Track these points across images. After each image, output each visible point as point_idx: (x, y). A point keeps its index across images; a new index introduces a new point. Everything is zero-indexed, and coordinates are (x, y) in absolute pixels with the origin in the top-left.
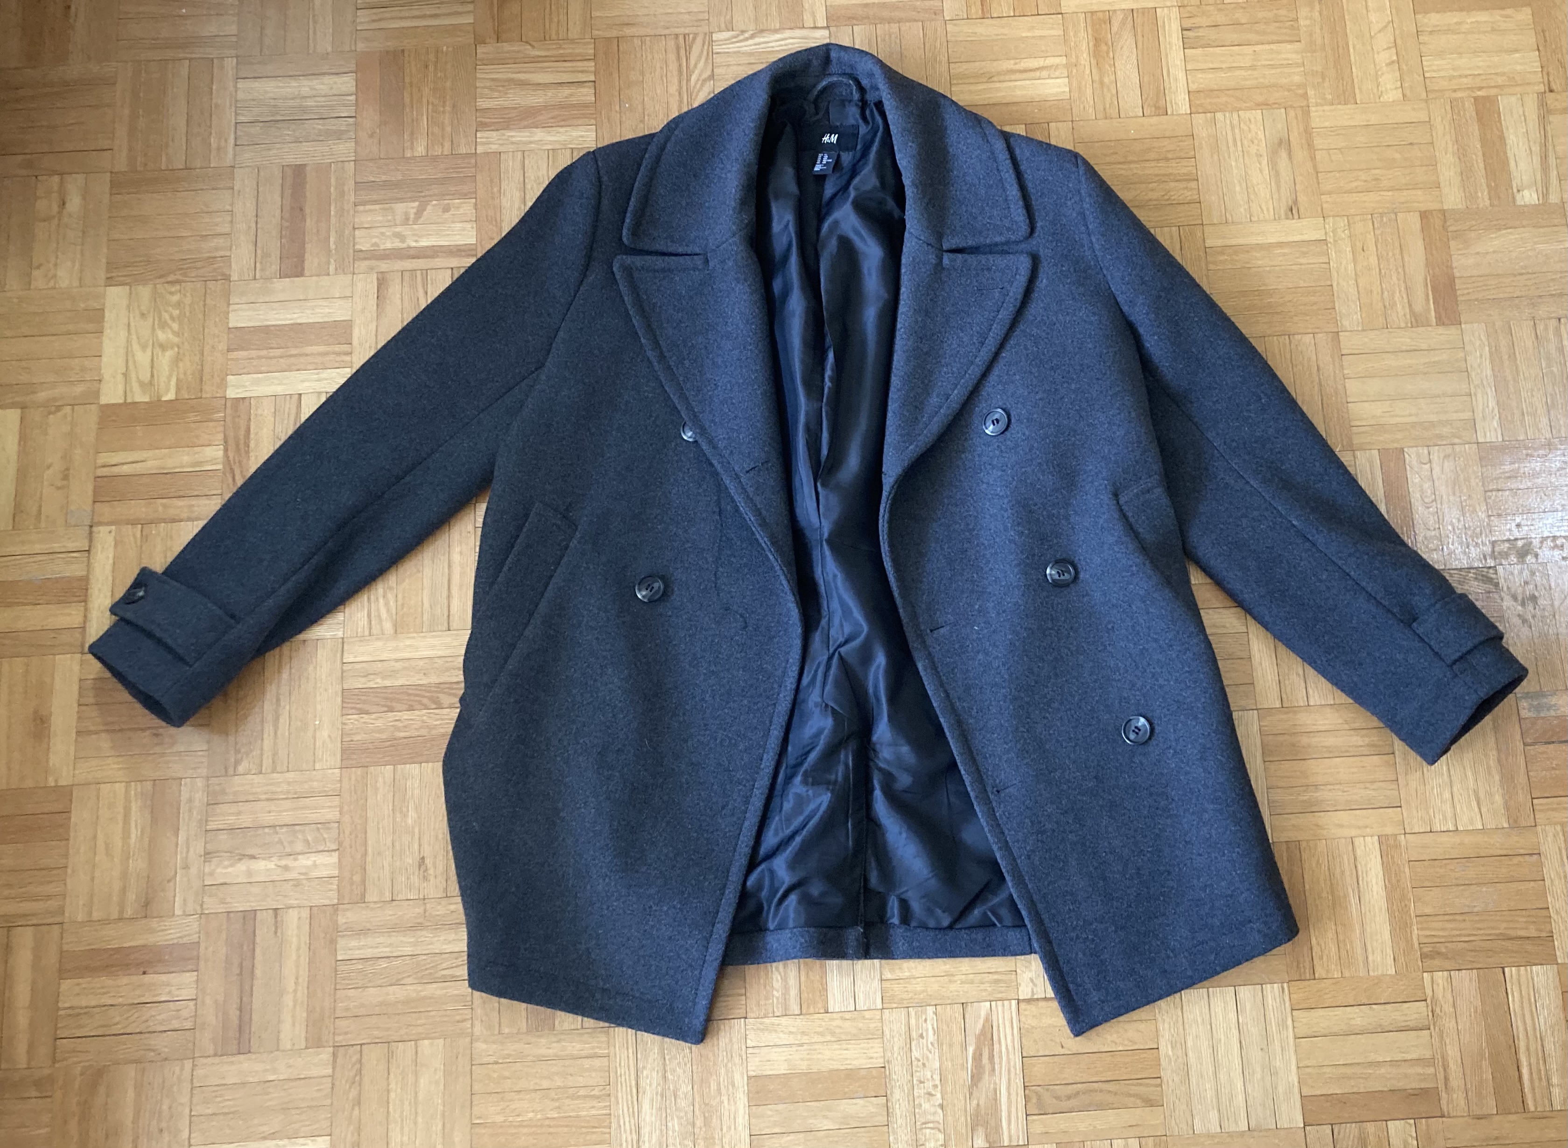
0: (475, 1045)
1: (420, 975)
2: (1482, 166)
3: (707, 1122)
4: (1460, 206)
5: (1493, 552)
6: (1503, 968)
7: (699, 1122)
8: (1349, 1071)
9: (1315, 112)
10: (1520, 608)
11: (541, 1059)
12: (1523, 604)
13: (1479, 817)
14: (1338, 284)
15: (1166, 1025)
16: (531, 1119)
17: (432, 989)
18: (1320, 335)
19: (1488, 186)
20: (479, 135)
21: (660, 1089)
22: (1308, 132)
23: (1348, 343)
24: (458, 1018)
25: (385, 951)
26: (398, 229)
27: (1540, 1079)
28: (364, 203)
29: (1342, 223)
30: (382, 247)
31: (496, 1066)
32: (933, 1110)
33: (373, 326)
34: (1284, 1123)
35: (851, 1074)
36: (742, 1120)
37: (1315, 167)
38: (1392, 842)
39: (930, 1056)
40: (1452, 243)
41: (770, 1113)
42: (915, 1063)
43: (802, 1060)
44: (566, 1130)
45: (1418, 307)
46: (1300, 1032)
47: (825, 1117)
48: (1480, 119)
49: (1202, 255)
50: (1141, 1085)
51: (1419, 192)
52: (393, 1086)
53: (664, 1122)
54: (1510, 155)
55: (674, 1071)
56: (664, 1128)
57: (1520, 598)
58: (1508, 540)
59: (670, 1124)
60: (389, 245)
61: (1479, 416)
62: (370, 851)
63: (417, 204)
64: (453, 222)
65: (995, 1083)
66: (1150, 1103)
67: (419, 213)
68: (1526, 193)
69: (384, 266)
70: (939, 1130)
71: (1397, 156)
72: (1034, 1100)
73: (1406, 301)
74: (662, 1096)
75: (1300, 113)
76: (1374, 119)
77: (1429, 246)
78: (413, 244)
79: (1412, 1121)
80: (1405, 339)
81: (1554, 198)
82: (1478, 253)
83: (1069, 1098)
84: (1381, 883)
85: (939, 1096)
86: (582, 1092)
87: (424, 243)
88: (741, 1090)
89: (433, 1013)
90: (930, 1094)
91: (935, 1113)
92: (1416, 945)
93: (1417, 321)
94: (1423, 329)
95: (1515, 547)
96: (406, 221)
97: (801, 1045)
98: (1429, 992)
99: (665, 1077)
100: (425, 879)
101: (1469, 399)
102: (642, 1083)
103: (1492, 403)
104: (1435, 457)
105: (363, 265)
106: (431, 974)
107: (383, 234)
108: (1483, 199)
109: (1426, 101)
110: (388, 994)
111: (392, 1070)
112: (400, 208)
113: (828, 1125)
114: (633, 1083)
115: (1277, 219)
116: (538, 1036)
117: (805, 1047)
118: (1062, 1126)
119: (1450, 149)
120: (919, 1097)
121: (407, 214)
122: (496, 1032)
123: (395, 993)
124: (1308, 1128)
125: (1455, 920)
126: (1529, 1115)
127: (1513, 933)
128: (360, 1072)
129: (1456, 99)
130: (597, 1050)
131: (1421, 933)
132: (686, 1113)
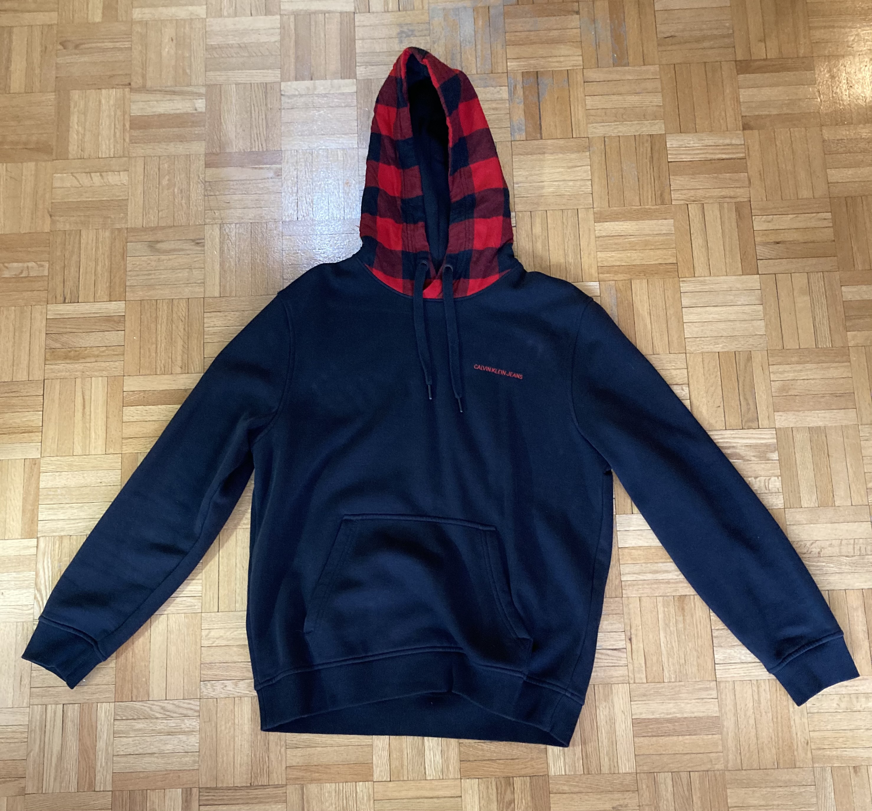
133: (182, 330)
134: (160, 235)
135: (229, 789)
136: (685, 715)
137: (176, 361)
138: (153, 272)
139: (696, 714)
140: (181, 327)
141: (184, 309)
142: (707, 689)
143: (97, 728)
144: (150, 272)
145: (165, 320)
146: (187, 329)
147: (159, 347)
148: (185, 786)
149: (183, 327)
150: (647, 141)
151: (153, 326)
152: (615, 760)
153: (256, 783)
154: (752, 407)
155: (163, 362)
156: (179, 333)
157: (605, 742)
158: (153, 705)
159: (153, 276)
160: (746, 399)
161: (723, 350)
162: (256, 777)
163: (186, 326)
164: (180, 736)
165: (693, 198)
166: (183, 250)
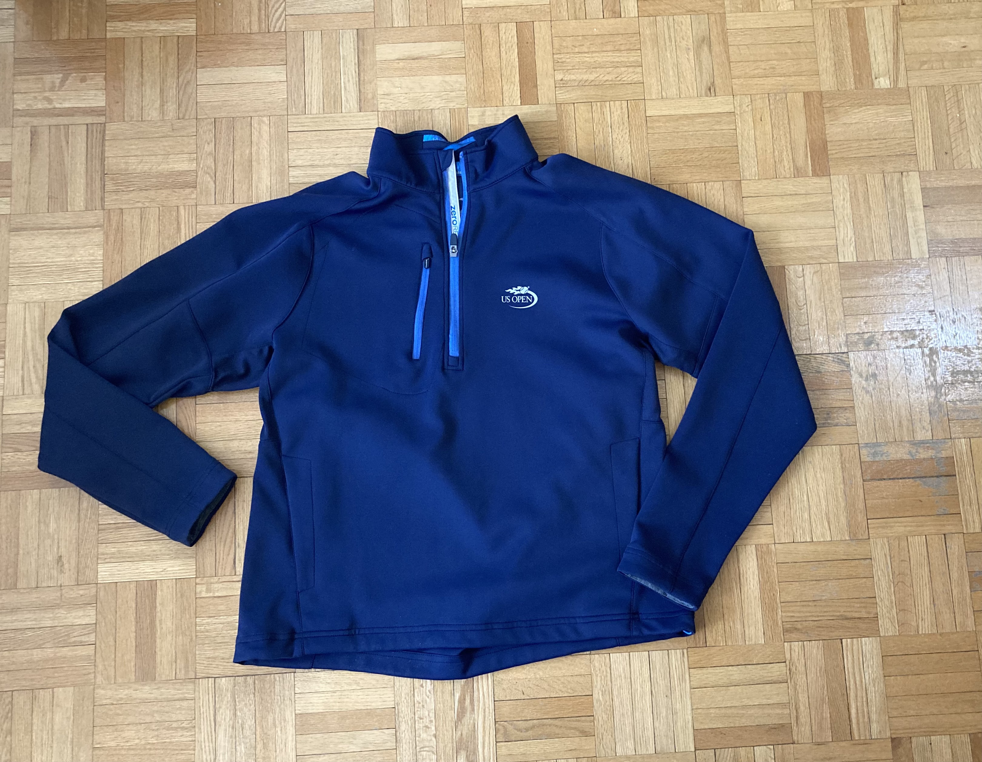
0: (96, 691)
1: (56, 641)
2: (850, 59)
3: (265, 746)
4: (833, 89)
5: (847, 342)
6: (841, 639)
7: (260, 746)
8: (729, 711)
9: (730, 17)
10: (864, 382)
11: (144, 701)
12: (867, 379)
13: (828, 532)
14: (742, 145)
15: (599, 679)
16: (136, 744)
17: (65, 651)
18: (728, 182)
19: (855, 75)
20: (108, 24)
21: (231, 723)
22: (724, 32)
23: (748, 188)
24: (84, 672)
25: (29, 624)
26: (47, 94)
27: (864, 716)
28: (20, 74)
29: (747, 100)
30: (35, 107)
31: (112, 707)
32: (429, 738)
33: (27, 167)
34: (681, 748)
35: (370, 713)
36: (291, 744)
37: (728, 58)
38: (765, 549)
39: (428, 700)
40: (826, 116)
41: (310, 740)
42: (417, 705)
43: (335, 702)
44: (162, 752)
45: (800, 162)
46: (695, 684)
47: (351, 743)
48: (850, 25)
49: (644, 122)
50: (579, 721)
51: (803, 78)
52: (35, 721)
53: (234, 746)
54: (871, 51)
55: (241, 710)
56: (234, 750)
57: (864, 375)
58: (858, 333)
59: (238, 748)
60: (40, 106)
61: (840, 243)
62: (21, 552)
63: (61, 75)
64: (89, 90)
65: (474, 719)
66: (585, 734)
67: (63, 82)
68: (882, 79)
69: (35, 121)
70: (433, 752)
71: (789, 51)
72: (502, 731)
73: (791, 158)
74: (233, 728)
75: (718, 18)
76: (773, 23)
77: (809, 118)
78: (58, 106)
79: (772, 747)
80: (789, 186)
81: (902, 84)
82: (845, 124)
83: (527, 730)
84: (757, 578)
85: (433, 728)
86: (175, 725)
87: (67, 105)
88: (290, 723)
89: (66, 669)
90: (427, 727)
91: (431, 740)
92: (780, 622)
93: (798, 173)
94: (802, 179)
95: (863, 338)
96: (52, 89)
97: (334, 692)
98: (788, 656)
99: (235, 714)
100: (62, 572)
101: (833, 230)
102: (218, 719)
103: (850, 233)
104: (807, 272)
105: (19, 121)
106: (64, 640)
107: (35, 98)
108: (851, 84)
109: (811, 10)
110: (32, 655)
111: (35, 709)
112: (48, 78)
113: (353, 748)
114: (212, 719)
115: (699, 96)
116: (143, 685)
117: (338, 693)
118: (521, 750)
119: (827, 46)
120: (419, 729)
121: (53, 82)
122: (113, 682)
123: (37, 654)
124: (697, 752)
125: (809, 606)
126: (854, 742)
127: (849, 615)
128: (11, 710)
129: (833, 10)
130: (186, 695)
131: (784, 614)
132: (250, 740)
133: (605, 78)
134: (717, 48)
135: (103, 152)
136: (158, 641)
137: (570, 74)
138: (673, 43)
139: (159, 653)
140: (610, 78)
141: (631, 78)
142: (186, 667)
143: (171, 19)
144: (673, 40)
145: (617, 60)
146: (607, 83)
147: (586, 55)
148: (108, 109)
149: (610, 79)
150: (869, 613)
151: (609, 48)
152: (113, 560)
153: (107, 179)
154: (524, 735)
155: (568, 60)
156: (602, 76)
157: (133, 549)
158: (192, 73)
159: (668, 44)
160: (533, 727)
161: (595, 702)
162: (113, 179)
163: (611, 83)
164: (159, 102)
165: (793, 669)
166: (701, 75)
